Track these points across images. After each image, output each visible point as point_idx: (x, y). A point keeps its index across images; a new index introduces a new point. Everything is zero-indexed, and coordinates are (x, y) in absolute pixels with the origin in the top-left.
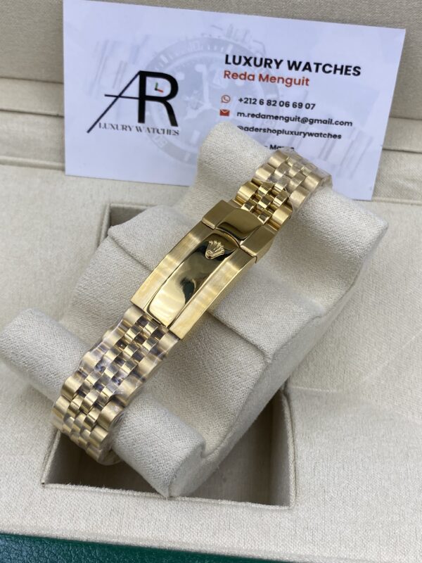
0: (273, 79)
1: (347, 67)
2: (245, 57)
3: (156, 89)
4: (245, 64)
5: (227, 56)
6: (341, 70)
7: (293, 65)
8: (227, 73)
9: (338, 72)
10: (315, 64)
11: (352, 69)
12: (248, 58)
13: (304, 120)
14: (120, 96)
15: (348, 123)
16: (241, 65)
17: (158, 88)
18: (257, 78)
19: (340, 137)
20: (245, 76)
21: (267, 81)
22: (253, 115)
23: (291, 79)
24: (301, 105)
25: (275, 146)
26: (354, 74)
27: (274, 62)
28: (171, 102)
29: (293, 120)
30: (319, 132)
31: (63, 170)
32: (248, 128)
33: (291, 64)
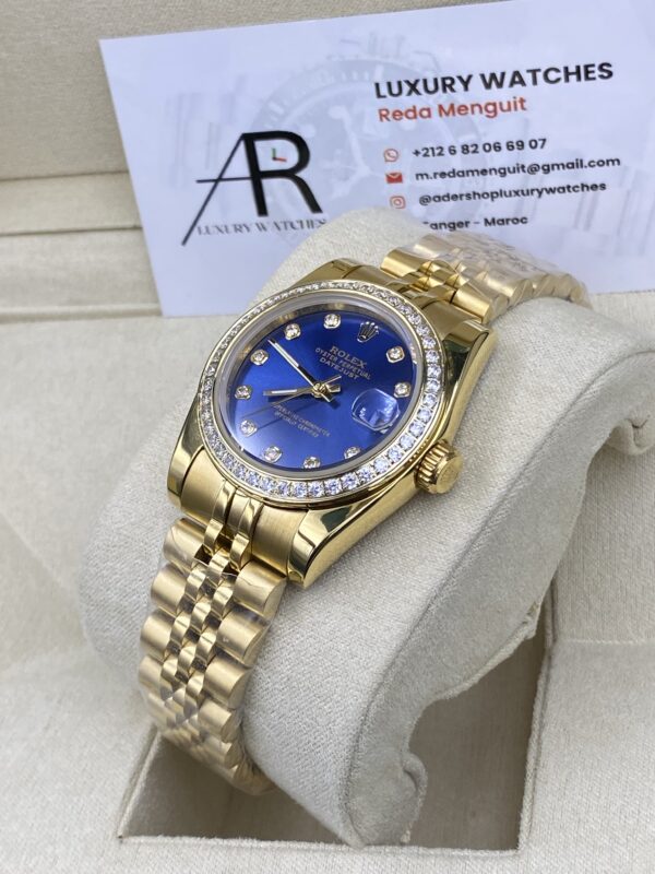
0: (463, 109)
1: (586, 67)
2: (408, 82)
3: (275, 159)
4: (409, 94)
5: (377, 85)
6: (578, 72)
7: (493, 81)
8: (384, 113)
9: (573, 78)
10: (528, 71)
11: (596, 69)
12: (412, 82)
13: (533, 169)
14: (220, 179)
15: (613, 161)
16: (404, 96)
17: (278, 156)
18: (435, 112)
19: (603, 187)
20: (414, 113)
21: (454, 114)
22: (443, 175)
23: (494, 105)
24: (521, 145)
25: (493, 220)
26: (602, 77)
27: (457, 81)
28: (302, 174)
29: (514, 172)
30: (564, 184)
31: (158, 313)
32: (439, 197)
33: (487, 79)
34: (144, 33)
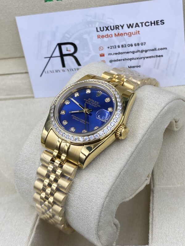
0: (122, 35)
1: (157, 21)
3: (67, 50)
4: (106, 30)
5: (97, 28)
6: (154, 23)
7: (130, 26)
8: (99, 36)
9: (153, 25)
10: (140, 23)
11: (159, 22)
12: (107, 27)
13: (142, 51)
14: (51, 57)
15: (165, 48)
16: (104, 31)
17: (68, 50)
18: (114, 36)
19: (162, 56)
20: (108, 36)
21: (119, 36)
22: (116, 54)
23: (131, 33)
24: (138, 44)
25: (131, 66)
26: (161, 24)
27: (120, 26)
28: (75, 55)
29: (137, 52)
30: (151, 56)
31: (33, 97)
32: (115, 60)
33: (129, 25)
34: (29, 14)
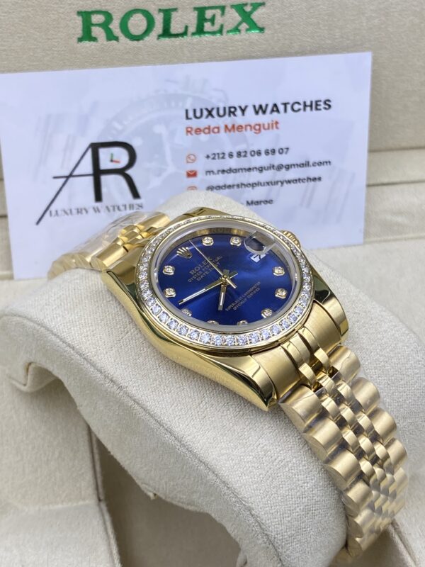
0: (240, 128)
1: (317, 102)
2: (207, 109)
3: (112, 161)
4: (207, 117)
5: (187, 111)
6: (311, 106)
7: (260, 109)
8: (189, 129)
9: (308, 109)
10: (282, 104)
11: (322, 103)
12: (210, 109)
13: (280, 167)
15: (326, 162)
16: (203, 119)
17: (115, 158)
18: (222, 130)
19: (320, 179)
20: (209, 130)
21: (234, 131)
22: (223, 171)
23: (259, 125)
25: (252, 202)
26: (325, 108)
27: (238, 109)
28: (129, 172)
29: (268, 169)
30: (297, 178)
31: (11, 278)
32: (219, 187)
33: (257, 107)
34: (28, 70)
